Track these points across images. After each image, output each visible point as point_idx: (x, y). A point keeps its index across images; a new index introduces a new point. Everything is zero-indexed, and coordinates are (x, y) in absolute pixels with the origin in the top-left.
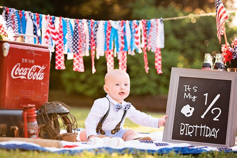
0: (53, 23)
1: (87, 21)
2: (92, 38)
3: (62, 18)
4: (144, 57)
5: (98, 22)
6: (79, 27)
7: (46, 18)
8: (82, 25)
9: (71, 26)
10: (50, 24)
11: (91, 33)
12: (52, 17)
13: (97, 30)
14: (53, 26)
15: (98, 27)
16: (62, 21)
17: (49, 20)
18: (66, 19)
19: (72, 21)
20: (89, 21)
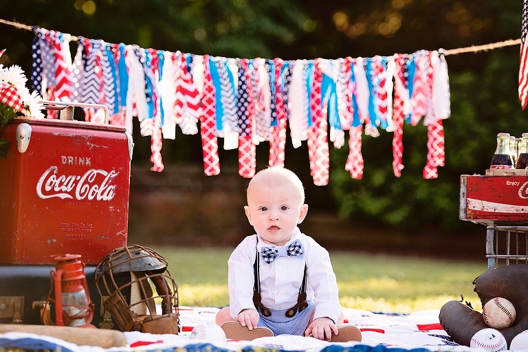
0: (187, 70)
1: (267, 63)
2: (278, 101)
3: (208, 57)
4: (395, 140)
5: (291, 62)
6: (247, 77)
7: (173, 59)
8: (255, 72)
9: (230, 75)
10: (182, 72)
11: (275, 88)
12: (187, 55)
13: (289, 83)
14: (188, 77)
15: (290, 75)
16: (208, 63)
17: (179, 63)
18: (218, 58)
19: (232, 64)
20: (271, 61)
